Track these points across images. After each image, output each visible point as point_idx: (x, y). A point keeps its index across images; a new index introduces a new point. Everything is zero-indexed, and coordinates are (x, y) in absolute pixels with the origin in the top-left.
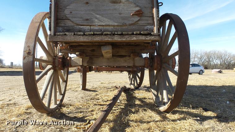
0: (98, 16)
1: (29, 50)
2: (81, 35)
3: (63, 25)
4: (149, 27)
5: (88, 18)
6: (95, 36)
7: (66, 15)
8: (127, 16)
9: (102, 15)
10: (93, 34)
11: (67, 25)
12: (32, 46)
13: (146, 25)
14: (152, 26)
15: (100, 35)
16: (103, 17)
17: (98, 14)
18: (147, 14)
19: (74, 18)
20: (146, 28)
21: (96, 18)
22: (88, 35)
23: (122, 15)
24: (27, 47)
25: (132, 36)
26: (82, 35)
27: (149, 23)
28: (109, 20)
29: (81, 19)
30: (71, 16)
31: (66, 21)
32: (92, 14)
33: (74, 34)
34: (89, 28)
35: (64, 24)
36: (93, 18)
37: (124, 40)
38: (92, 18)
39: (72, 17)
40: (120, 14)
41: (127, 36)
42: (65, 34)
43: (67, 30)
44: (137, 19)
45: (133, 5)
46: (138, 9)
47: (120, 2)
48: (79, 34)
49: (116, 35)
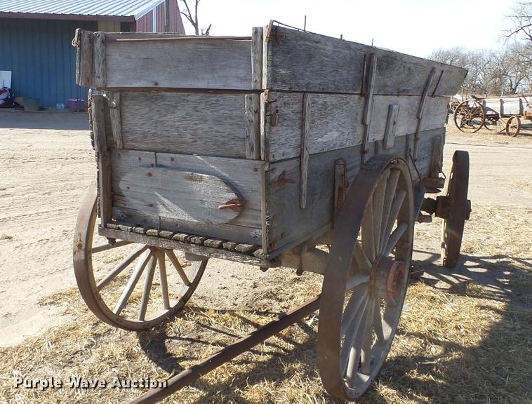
0: (166, 201)
1: (81, 240)
2: (141, 234)
3: (122, 205)
4: (259, 232)
5: (153, 202)
6: (161, 240)
7: (122, 192)
8: (213, 207)
9: (174, 201)
10: (157, 234)
11: (127, 207)
12: (84, 235)
13: (253, 226)
15: (169, 239)
16: (174, 203)
17: (166, 198)
19: (133, 198)
20: (253, 234)
21: (164, 205)
22: (151, 235)
23: (206, 206)
24: (78, 234)
28: (184, 212)
29: (143, 203)
30: (129, 195)
32: (157, 196)
33: (131, 230)
37: (206, 256)
38: (158, 204)
39: (131, 197)
40: (202, 202)
41: (211, 250)
42: (119, 229)
43: (128, 215)
44: (232, 215)
45: (223, 187)
46: (232, 196)
47: (201, 179)
48: (138, 231)
49: (193, 243)
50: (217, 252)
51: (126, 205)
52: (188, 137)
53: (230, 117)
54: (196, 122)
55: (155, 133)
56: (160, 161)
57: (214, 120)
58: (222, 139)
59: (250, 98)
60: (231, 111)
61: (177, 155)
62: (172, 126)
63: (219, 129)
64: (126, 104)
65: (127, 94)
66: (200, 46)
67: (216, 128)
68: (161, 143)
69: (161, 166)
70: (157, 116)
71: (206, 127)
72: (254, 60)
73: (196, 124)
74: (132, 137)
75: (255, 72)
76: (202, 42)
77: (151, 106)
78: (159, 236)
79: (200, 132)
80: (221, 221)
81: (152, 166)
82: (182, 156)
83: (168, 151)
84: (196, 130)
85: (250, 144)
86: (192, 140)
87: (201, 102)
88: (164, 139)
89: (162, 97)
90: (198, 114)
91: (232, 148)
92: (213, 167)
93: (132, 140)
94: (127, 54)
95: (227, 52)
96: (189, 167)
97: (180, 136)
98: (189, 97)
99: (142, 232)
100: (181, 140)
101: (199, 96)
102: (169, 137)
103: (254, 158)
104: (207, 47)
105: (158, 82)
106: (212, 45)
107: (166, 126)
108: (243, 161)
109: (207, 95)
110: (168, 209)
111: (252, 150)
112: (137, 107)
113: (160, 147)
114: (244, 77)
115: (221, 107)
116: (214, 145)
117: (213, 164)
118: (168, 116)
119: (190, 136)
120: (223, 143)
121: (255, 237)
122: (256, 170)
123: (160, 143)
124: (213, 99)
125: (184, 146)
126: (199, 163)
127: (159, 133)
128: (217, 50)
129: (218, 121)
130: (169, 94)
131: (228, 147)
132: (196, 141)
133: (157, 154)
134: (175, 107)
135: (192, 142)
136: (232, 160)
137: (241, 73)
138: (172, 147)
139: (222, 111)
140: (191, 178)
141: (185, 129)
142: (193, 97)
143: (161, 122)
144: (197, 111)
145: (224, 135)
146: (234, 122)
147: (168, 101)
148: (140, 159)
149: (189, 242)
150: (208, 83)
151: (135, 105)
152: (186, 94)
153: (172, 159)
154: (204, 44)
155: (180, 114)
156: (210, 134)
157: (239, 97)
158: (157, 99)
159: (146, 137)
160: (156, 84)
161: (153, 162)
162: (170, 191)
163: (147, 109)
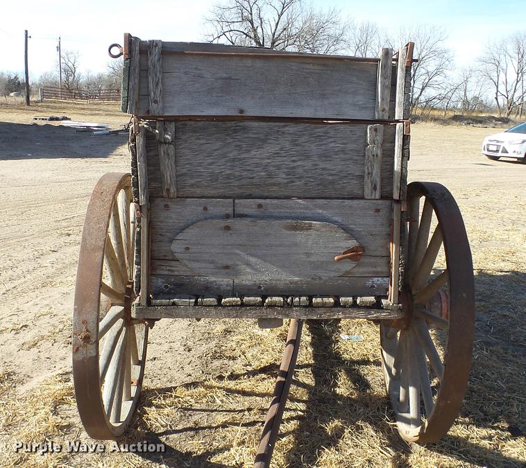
0: (253, 260)
1: (87, 331)
2: (213, 306)
3: (166, 273)
4: (378, 281)
5: (230, 263)
6: (246, 310)
7: (175, 254)
8: (324, 259)
9: (264, 258)
10: (239, 303)
11: (176, 273)
12: (93, 322)
13: (370, 275)
14: (385, 279)
15: (258, 306)
16: (265, 261)
17: (252, 255)
18: (375, 250)
19: (194, 261)
20: (369, 283)
21: (248, 264)
22: (229, 306)
23: (313, 259)
24: (81, 322)
25: (333, 309)
26: (215, 306)
27: (378, 272)
28: (280, 270)
29: (211, 266)
30: (188, 258)
31: (173, 263)
32: (238, 254)
33: (196, 303)
34: (231, 282)
35: (169, 270)
36: (240, 263)
37: (315, 318)
38: (238, 265)
39: (190, 260)
40: (308, 255)
41: (322, 310)
42: (174, 304)
43: (176, 285)
44: (348, 266)
45: (341, 234)
46: (352, 243)
47: (310, 227)
48: (208, 303)
49: (295, 306)
50: (332, 312)
51: (172, 271)
52: (281, 177)
53: (343, 151)
54: (294, 158)
55: (230, 174)
56: (239, 210)
57: (320, 156)
58: (330, 178)
59: (376, 130)
60: (345, 144)
61: (268, 201)
62: (257, 165)
63: (328, 166)
64: (184, 137)
65: (186, 125)
66: (308, 66)
67: (322, 165)
68: (240, 187)
69: (242, 216)
70: (236, 152)
71: (308, 164)
72: (383, 86)
73: (294, 161)
74: (193, 181)
75: (383, 99)
76: (311, 61)
77: (226, 139)
78: (243, 305)
79: (300, 170)
80: (333, 274)
81: (227, 216)
82: (275, 201)
83: (250, 197)
84: (294, 168)
85: (372, 182)
86: (286, 181)
87: (304, 135)
88: (244, 182)
89: (244, 128)
90: (298, 148)
91: (343, 187)
92: (321, 211)
93: (192, 186)
94: (198, 72)
95: (343, 75)
96: (287, 214)
97: (270, 176)
98: (287, 129)
99: (216, 303)
100: (272, 181)
101: (301, 127)
102: (253, 178)
103: (377, 197)
104: (316, 67)
105: (245, 109)
106: (324, 65)
107: (248, 165)
108: (362, 202)
109: (313, 126)
110: (256, 270)
111: (375, 188)
112: (203, 141)
113: (238, 191)
114: (363, 104)
115: (332, 140)
116: (318, 185)
117: (321, 208)
118: (253, 153)
119: (284, 176)
120: (332, 183)
121: (373, 286)
122: (378, 211)
123: (237, 186)
124: (320, 130)
125: (275, 188)
126: (301, 209)
127: (237, 174)
128: (329, 72)
129: (325, 156)
130: (256, 124)
131: (338, 187)
132: (293, 182)
133: (236, 201)
134: (264, 141)
135: (287, 183)
136: (347, 202)
137: (360, 99)
138: (256, 191)
139: (332, 145)
140: (295, 228)
141: (278, 167)
142: (292, 128)
143: (240, 159)
144: (297, 145)
145: (333, 172)
146: (348, 156)
147: (254, 134)
148: (205, 209)
149: (291, 306)
150: (316, 110)
151: (199, 139)
152: (282, 124)
153: (260, 206)
154: (313, 64)
155: (270, 148)
156: (314, 172)
157: (357, 128)
158: (235, 131)
159: (216, 180)
160: (242, 111)
161: (230, 211)
162: (259, 246)
163: (219, 144)
